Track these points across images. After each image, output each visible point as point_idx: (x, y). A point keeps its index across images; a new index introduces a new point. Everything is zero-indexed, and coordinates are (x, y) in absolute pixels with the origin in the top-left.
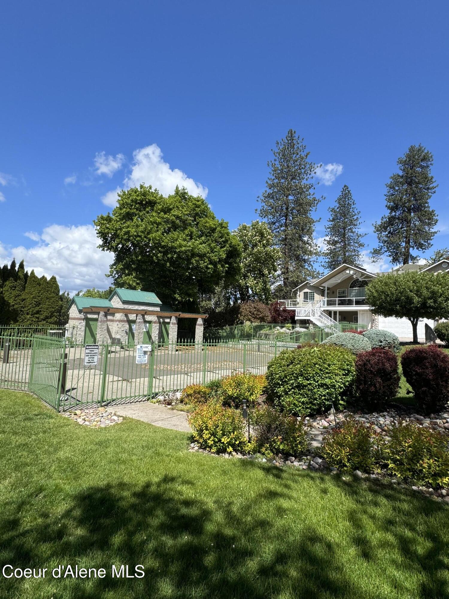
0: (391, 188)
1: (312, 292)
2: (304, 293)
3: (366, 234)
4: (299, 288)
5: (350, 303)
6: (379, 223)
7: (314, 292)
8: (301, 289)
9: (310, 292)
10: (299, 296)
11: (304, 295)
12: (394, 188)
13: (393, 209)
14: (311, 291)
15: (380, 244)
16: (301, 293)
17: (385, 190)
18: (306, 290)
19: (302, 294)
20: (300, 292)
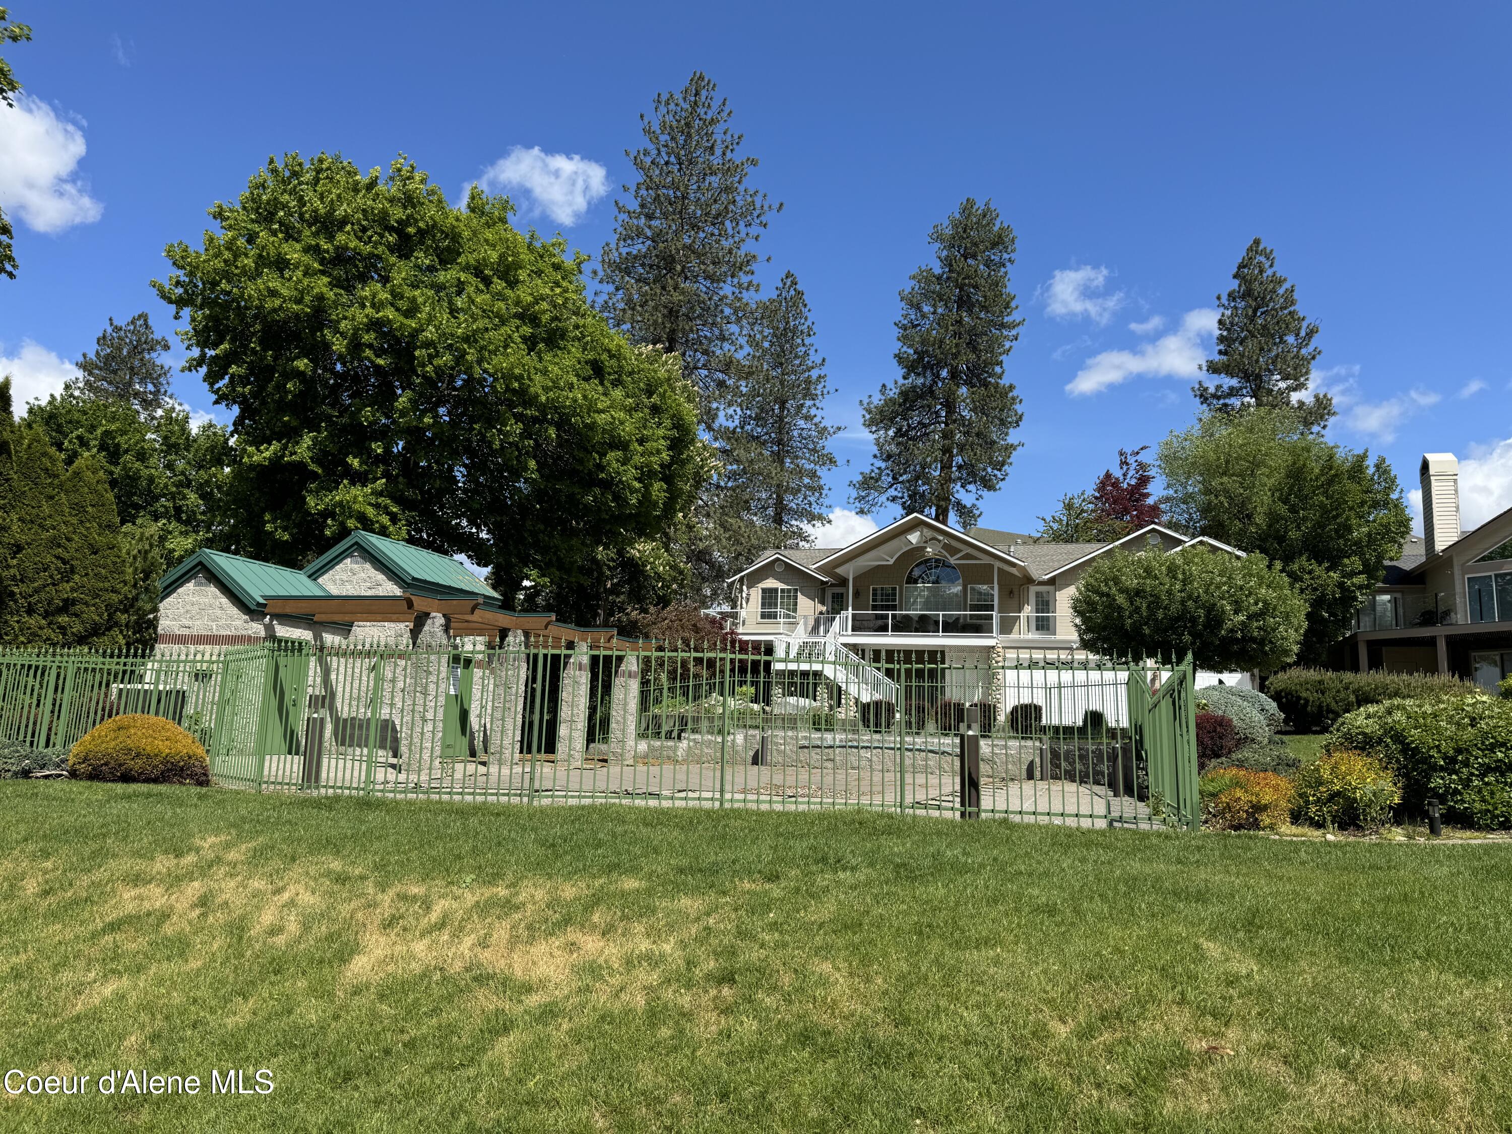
0: (912, 305)
1: (789, 591)
2: (764, 590)
3: (839, 429)
4: (747, 574)
5: (924, 625)
6: (877, 400)
7: (796, 590)
8: (754, 579)
9: (783, 591)
10: (748, 600)
11: (763, 598)
12: (918, 308)
13: (911, 367)
14: (786, 587)
15: (875, 461)
16: (753, 591)
17: (898, 311)
18: (771, 583)
19: (756, 594)
20: (748, 588)
